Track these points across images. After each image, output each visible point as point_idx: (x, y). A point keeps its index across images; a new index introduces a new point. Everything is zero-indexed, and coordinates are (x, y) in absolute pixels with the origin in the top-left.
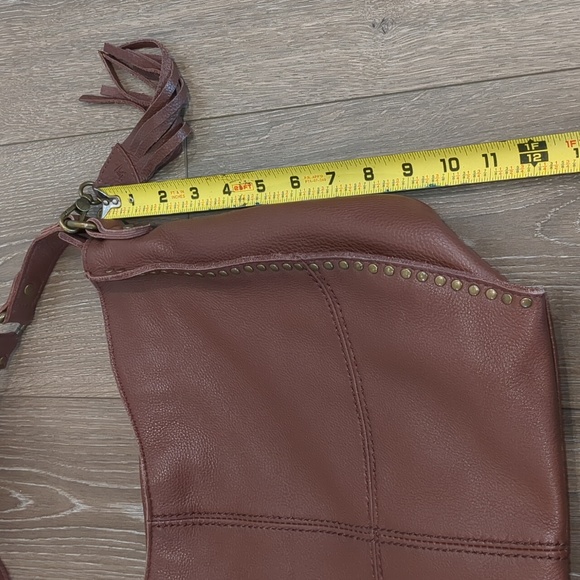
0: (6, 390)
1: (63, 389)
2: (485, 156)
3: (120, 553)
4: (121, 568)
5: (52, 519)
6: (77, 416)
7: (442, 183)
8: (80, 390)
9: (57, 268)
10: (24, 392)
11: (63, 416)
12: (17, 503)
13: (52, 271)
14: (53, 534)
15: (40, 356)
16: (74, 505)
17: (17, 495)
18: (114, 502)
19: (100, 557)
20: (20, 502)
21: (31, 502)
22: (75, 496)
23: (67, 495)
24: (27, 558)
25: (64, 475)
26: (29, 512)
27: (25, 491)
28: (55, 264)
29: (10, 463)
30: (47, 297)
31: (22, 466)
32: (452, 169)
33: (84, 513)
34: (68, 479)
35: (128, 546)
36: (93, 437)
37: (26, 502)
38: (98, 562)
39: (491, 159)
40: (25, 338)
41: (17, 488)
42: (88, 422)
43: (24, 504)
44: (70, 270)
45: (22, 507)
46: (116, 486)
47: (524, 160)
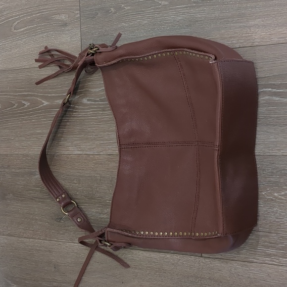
5: (36, 109)
12: (24, 105)
14: (37, 114)
17: (24, 102)
21: (29, 104)
22: (44, 100)
23: (41, 100)
24: (28, 123)
25: (40, 93)
26: (28, 107)
27: (27, 100)
33: (47, 105)
34: (41, 95)
41: (24, 100)
43: (27, 105)
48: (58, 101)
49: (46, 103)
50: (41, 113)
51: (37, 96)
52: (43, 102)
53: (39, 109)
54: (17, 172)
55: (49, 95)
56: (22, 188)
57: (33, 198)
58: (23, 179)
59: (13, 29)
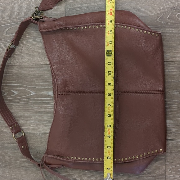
0: (10, 64)
1: (28, 63)
2: (108, 65)
3: (45, 104)
4: (45, 108)
5: (25, 97)
6: (32, 70)
7: (113, 76)
8: (33, 63)
9: (26, 30)
10: (15, 64)
11: (28, 70)
12: (14, 93)
13: (24, 31)
14: (25, 101)
15: (20, 54)
16: (31, 93)
17: (13, 92)
18: (43, 91)
19: (39, 106)
20: (15, 93)
21: (18, 93)
22: (32, 91)
23: (29, 90)
24: (17, 108)
25: (28, 85)
26: (18, 96)
27: (16, 90)
28: (25, 29)
29: (11, 83)
30: (22, 39)
31: (15, 84)
32: (111, 73)
33: (34, 95)
34: (29, 86)
35: (48, 102)
36: (37, 75)
37: (16, 93)
38: (38, 107)
39: (109, 63)
40: (15, 49)
41: (14, 90)
42: (36, 71)
43: (16, 94)
44: (30, 31)
45: (15, 95)
46: (44, 87)
47: (111, 56)
48: (44, 92)
49: (33, 93)
50: (28, 101)
51: (26, 87)
52: (31, 92)
53: (27, 98)
54: (6, 146)
55: (36, 87)
56: (10, 158)
57: (20, 167)
58: (11, 151)
59: (5, 34)
